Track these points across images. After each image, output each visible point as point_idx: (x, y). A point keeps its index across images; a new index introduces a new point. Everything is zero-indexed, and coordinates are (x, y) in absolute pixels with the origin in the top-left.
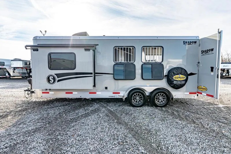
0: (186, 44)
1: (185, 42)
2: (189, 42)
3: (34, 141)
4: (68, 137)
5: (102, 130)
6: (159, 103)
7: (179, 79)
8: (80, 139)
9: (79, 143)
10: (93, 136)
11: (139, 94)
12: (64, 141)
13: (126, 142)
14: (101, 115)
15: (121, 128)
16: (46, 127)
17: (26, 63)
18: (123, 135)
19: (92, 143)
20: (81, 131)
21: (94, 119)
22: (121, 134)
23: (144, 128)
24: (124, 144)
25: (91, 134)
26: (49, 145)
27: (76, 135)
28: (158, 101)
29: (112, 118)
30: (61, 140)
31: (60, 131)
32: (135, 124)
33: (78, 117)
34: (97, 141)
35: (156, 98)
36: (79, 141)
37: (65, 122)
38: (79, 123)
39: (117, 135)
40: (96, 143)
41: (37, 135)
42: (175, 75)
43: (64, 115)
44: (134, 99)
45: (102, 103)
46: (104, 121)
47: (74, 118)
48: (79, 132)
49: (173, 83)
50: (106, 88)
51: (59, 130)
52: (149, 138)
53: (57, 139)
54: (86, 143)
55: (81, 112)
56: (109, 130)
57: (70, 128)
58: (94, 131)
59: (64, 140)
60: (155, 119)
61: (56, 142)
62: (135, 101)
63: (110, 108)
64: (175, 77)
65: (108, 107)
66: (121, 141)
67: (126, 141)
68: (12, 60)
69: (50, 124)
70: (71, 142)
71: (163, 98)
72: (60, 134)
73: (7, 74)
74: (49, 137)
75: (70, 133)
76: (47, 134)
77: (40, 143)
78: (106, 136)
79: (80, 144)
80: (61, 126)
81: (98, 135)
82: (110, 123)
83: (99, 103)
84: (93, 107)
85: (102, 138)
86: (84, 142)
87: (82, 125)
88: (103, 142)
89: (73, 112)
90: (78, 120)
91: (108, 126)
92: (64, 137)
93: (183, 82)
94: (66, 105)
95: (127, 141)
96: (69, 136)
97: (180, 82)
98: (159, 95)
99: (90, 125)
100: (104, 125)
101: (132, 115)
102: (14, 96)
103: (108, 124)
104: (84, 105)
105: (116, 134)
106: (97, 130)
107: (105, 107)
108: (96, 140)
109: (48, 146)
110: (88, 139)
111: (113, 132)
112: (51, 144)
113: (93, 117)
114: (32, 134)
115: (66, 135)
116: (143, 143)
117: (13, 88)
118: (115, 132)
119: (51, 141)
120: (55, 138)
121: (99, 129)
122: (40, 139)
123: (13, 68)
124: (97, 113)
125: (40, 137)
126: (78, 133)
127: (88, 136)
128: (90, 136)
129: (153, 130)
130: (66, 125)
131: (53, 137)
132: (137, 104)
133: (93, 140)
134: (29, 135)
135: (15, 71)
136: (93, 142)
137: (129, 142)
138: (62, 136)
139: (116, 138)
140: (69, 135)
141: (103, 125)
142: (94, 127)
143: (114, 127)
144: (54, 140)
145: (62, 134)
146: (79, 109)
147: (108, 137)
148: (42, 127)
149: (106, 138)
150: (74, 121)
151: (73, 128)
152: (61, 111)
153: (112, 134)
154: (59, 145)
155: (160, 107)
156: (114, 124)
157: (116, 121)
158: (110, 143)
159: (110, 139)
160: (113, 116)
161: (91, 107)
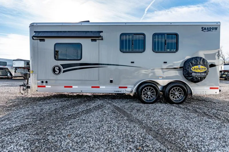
0: (205, 31)
1: (204, 29)
2: (208, 28)
3: (13, 142)
4: (62, 137)
5: (109, 129)
6: (174, 99)
7: (199, 71)
8: (79, 141)
9: (76, 147)
10: (97, 136)
11: (150, 89)
12: (56, 144)
13: (148, 146)
14: (106, 112)
15: (134, 127)
16: (36, 124)
17: (28, 63)
18: (140, 137)
19: (97, 147)
20: (81, 129)
21: (98, 116)
22: (136, 134)
23: (166, 128)
24: (145, 148)
25: (94, 134)
26: (34, 148)
27: (73, 135)
28: (174, 97)
29: (121, 115)
30: (53, 141)
31: (52, 130)
32: (151, 122)
33: (78, 113)
34: (104, 144)
35: (171, 93)
36: (77, 143)
37: (61, 119)
38: (78, 120)
39: (131, 136)
40: (102, 148)
41: (21, 134)
42: (193, 66)
43: (61, 111)
44: (144, 94)
45: (106, 100)
46: (111, 119)
47: (73, 114)
48: (78, 131)
49: (191, 75)
50: (111, 81)
51: (52, 128)
52: (179, 141)
53: (47, 139)
54: (87, 147)
55: (82, 107)
56: (118, 130)
57: (66, 126)
58: (98, 130)
59: (56, 142)
60: (176, 116)
61: (44, 144)
62: (145, 96)
63: (115, 105)
64: (193, 69)
65: (114, 104)
66: (138, 144)
67: (146, 145)
68: (14, 60)
69: (42, 120)
70: (65, 145)
71: (179, 94)
72: (51, 133)
73: (9, 75)
74: (36, 137)
75: (66, 132)
76: (34, 133)
77: (20, 145)
78: (115, 138)
79: (78, 148)
80: (55, 123)
81: (104, 135)
82: (119, 120)
83: (102, 99)
84: (96, 103)
85: (110, 140)
86: (85, 145)
87: (83, 122)
88: (112, 146)
89: (72, 108)
90: (77, 117)
91: (117, 124)
92: (57, 137)
93: (203, 74)
94: (65, 101)
95: (148, 144)
96: (64, 137)
97: (200, 74)
98: (174, 90)
99: (92, 123)
100: (111, 122)
101: (145, 112)
102: (9, 92)
103: (116, 122)
104: (85, 101)
105: (130, 134)
106: (103, 129)
107: (110, 104)
108: (102, 142)
109: (32, 150)
110: (90, 140)
111: (125, 132)
112: (37, 147)
113: (96, 113)
114: (15, 132)
115: (59, 134)
116: (172, 148)
117: (11, 86)
118: (127, 131)
119: (37, 142)
120: (44, 139)
121: (105, 128)
122: (22, 140)
123: (15, 68)
124: (101, 109)
125: (24, 137)
126: (76, 132)
127: (90, 137)
128: (93, 136)
129: (179, 130)
130: (61, 123)
131: (41, 137)
132: (148, 100)
133: (98, 142)
134: (9, 133)
135: (16, 71)
136: (98, 145)
137: (151, 146)
138: (54, 136)
139: (131, 140)
140: (64, 135)
141: (109, 122)
142: (98, 124)
143: (125, 126)
144: (42, 141)
145: (54, 134)
146: (79, 105)
147: (119, 139)
148: (31, 124)
149: (116, 140)
150: (73, 118)
151: (70, 126)
152: (57, 107)
153: (124, 134)
154: (48, 148)
155: (176, 103)
156: (125, 121)
157: (126, 118)
158: (124, 148)
159: (123, 142)
160: (121, 112)
161: (93, 103)
